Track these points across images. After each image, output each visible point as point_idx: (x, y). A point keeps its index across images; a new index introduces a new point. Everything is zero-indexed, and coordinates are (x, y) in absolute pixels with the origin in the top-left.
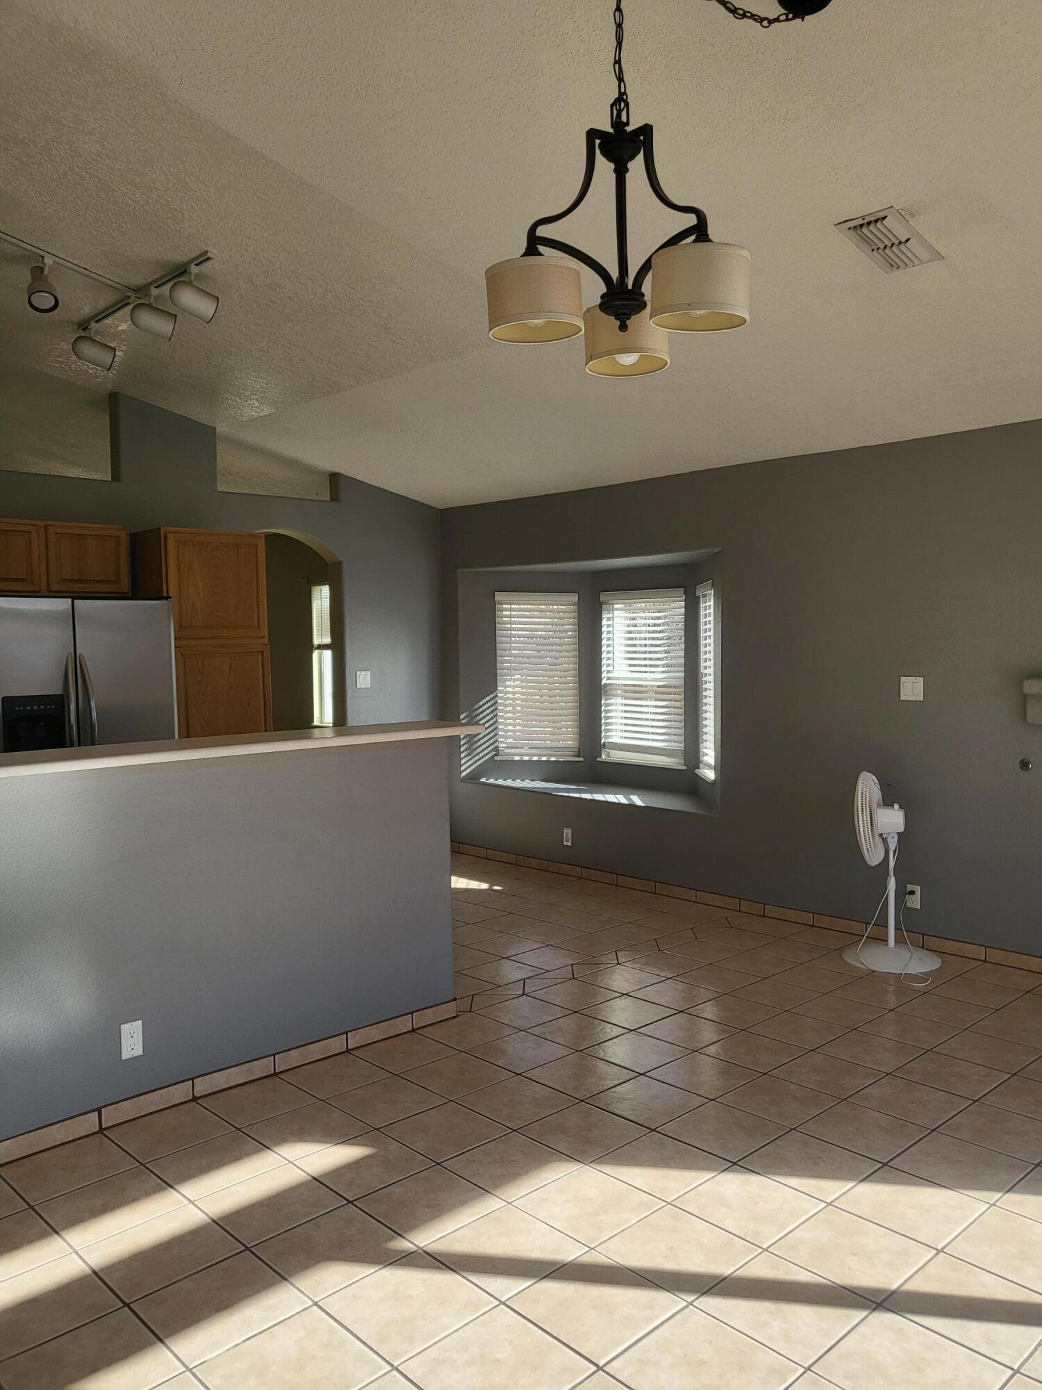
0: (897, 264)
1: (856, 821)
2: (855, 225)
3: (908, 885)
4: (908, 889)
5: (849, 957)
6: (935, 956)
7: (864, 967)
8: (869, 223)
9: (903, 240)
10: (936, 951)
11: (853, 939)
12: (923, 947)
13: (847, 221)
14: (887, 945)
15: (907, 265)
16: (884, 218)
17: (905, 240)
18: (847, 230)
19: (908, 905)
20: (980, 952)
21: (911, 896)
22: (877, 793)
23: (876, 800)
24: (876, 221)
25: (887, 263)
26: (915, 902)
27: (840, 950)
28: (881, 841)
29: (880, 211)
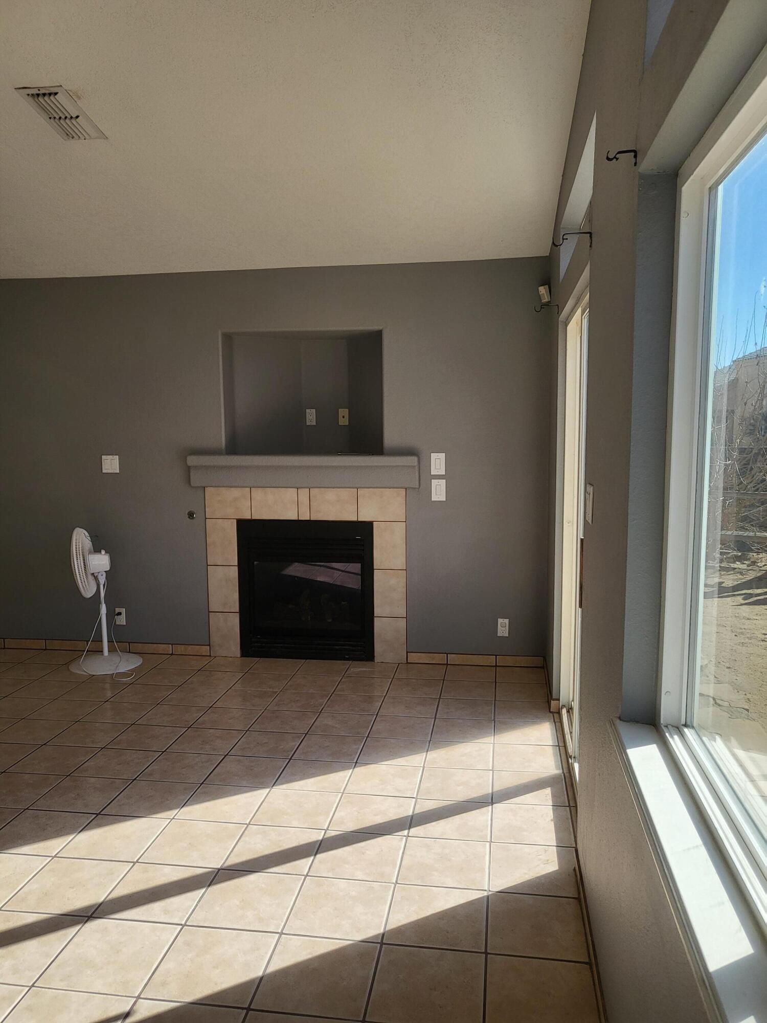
0: (72, 134)
1: (73, 565)
2: (33, 93)
3: (116, 609)
4: (117, 611)
5: (74, 669)
6: (138, 656)
7: (85, 674)
8: (44, 95)
9: (74, 116)
10: (138, 653)
11: (76, 655)
12: (129, 652)
13: (25, 88)
14: (103, 655)
15: (79, 137)
16: (56, 94)
17: (76, 116)
18: (27, 96)
19: (117, 623)
20: (169, 649)
21: (119, 616)
22: (88, 543)
23: (87, 549)
24: (50, 94)
25: (63, 132)
26: (122, 620)
27: (68, 664)
28: (93, 578)
29: (52, 87)
